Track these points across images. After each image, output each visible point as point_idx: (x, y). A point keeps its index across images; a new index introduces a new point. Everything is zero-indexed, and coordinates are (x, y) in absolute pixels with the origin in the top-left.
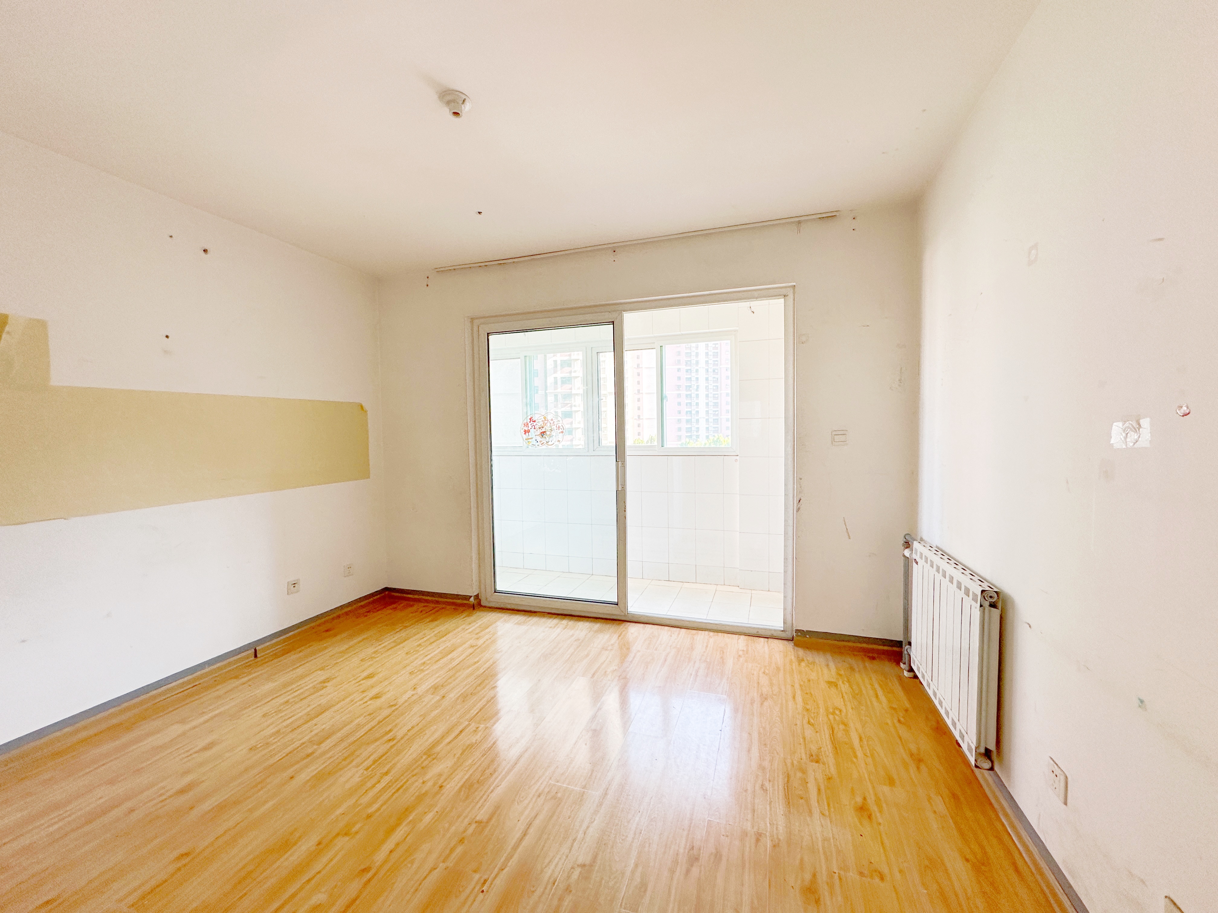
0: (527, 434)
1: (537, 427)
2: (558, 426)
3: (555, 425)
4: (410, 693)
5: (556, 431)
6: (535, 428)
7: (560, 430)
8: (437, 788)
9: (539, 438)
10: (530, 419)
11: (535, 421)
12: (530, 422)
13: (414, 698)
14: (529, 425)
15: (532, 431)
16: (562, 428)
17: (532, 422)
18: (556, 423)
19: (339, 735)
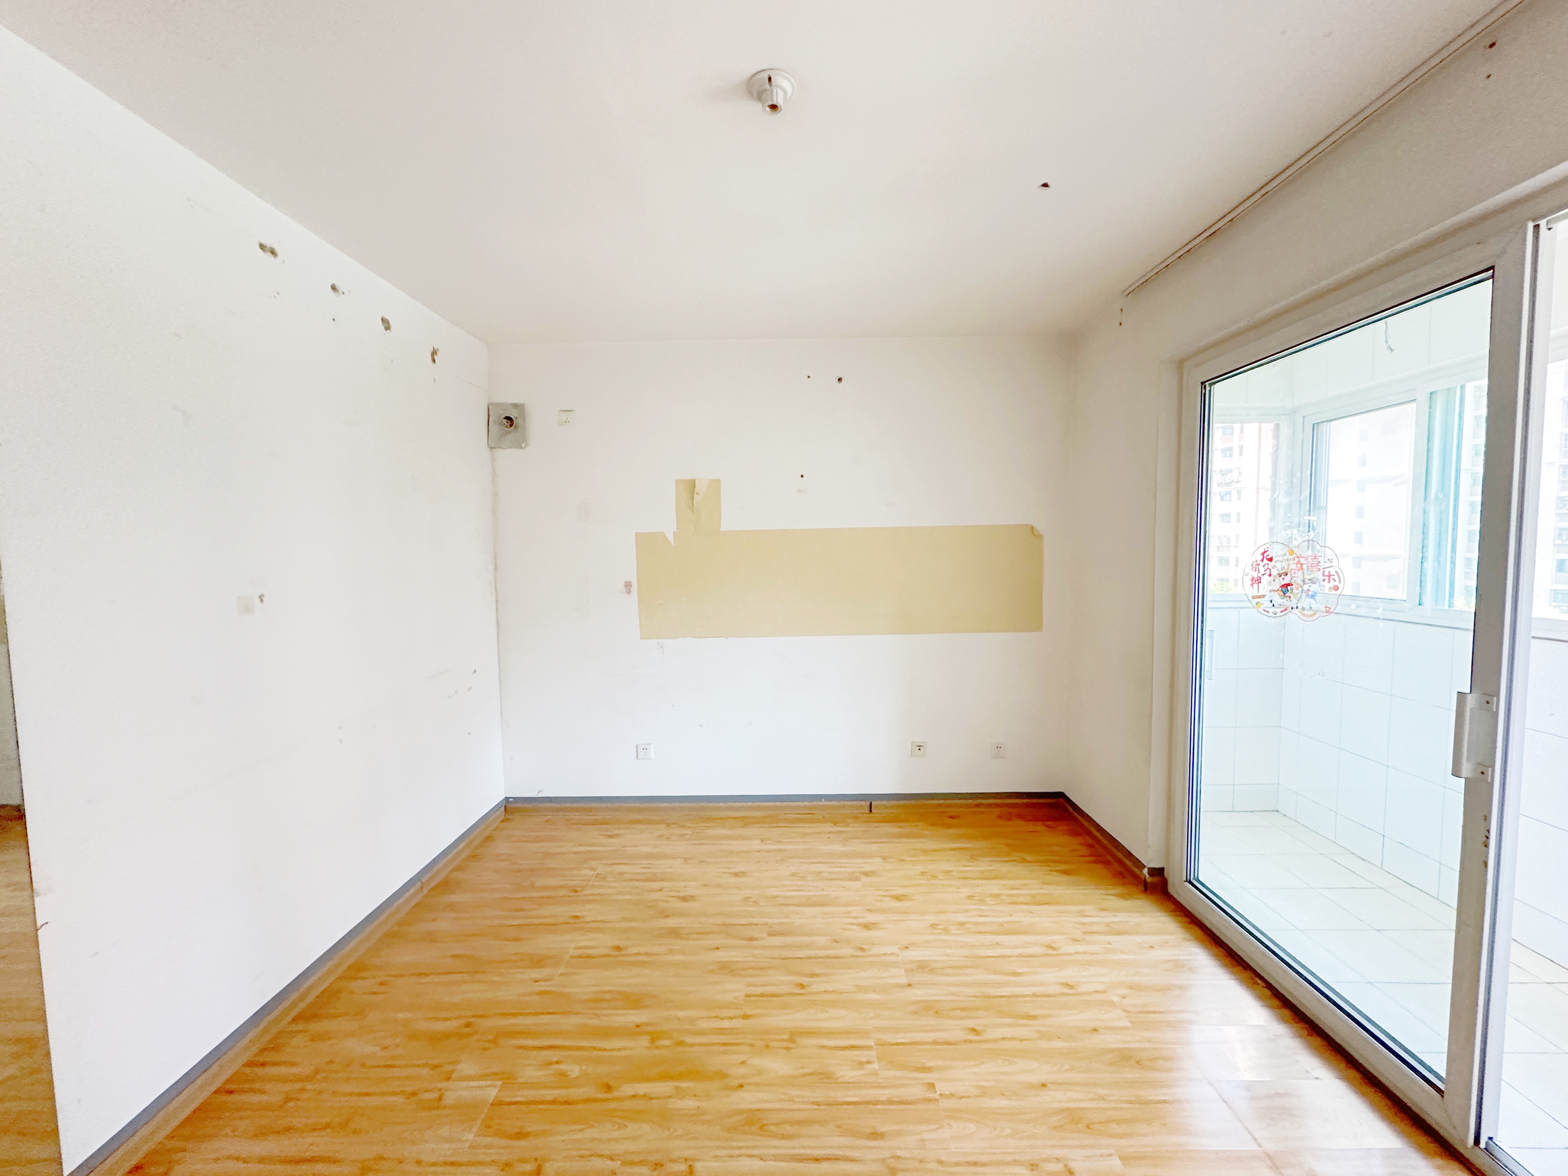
0: (1255, 586)
1: (1274, 572)
2: (1326, 574)
3: (1322, 571)
4: (894, 949)
5: (1322, 583)
6: (1270, 575)
7: (1332, 584)
8: (736, 1083)
9: (1277, 598)
10: (1263, 554)
11: (1271, 560)
12: (1262, 560)
13: (892, 959)
14: (1261, 567)
15: (1265, 579)
16: (1336, 578)
17: (1265, 561)
18: (1322, 565)
19: (789, 940)
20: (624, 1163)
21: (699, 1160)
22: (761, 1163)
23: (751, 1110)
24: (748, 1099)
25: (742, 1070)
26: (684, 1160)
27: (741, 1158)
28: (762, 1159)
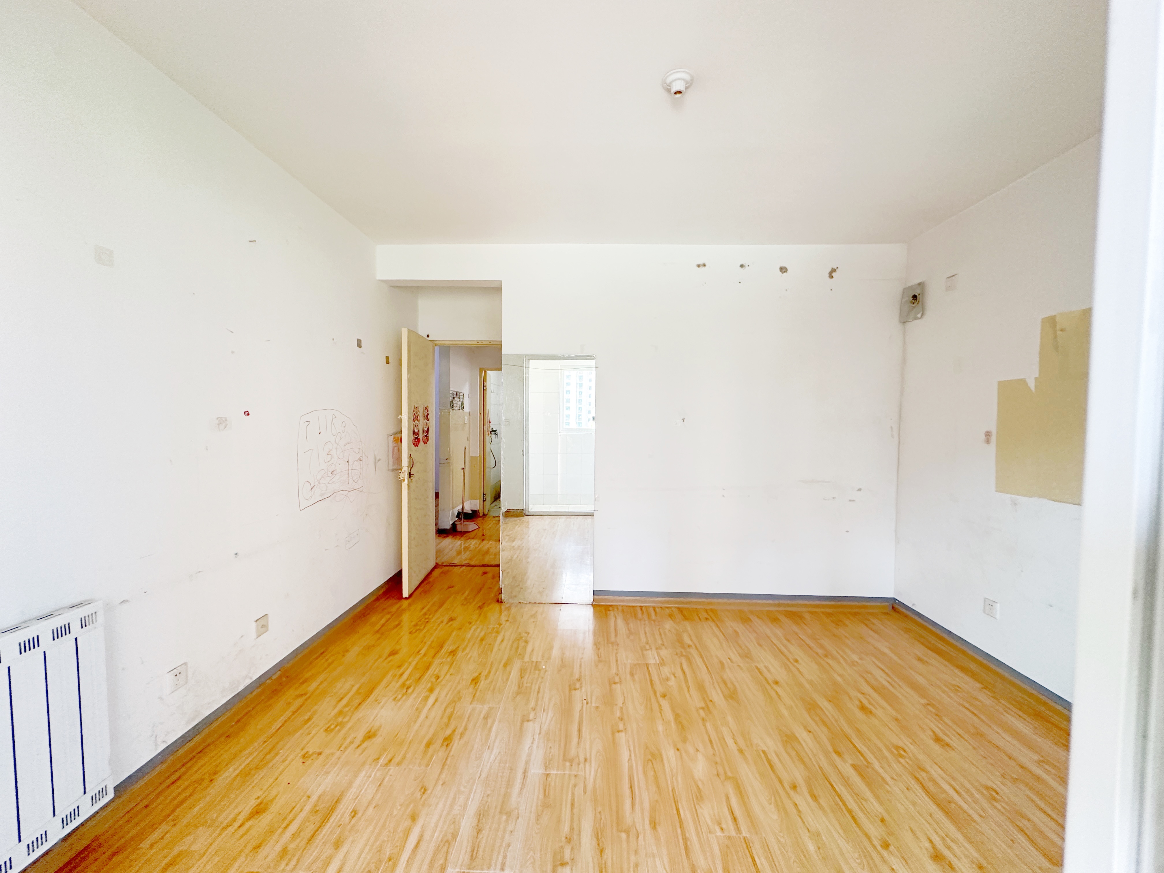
20: (622, 708)
21: (626, 734)
22: (627, 760)
23: (661, 755)
24: (670, 755)
25: (691, 750)
26: (625, 728)
27: (628, 751)
28: (629, 760)
